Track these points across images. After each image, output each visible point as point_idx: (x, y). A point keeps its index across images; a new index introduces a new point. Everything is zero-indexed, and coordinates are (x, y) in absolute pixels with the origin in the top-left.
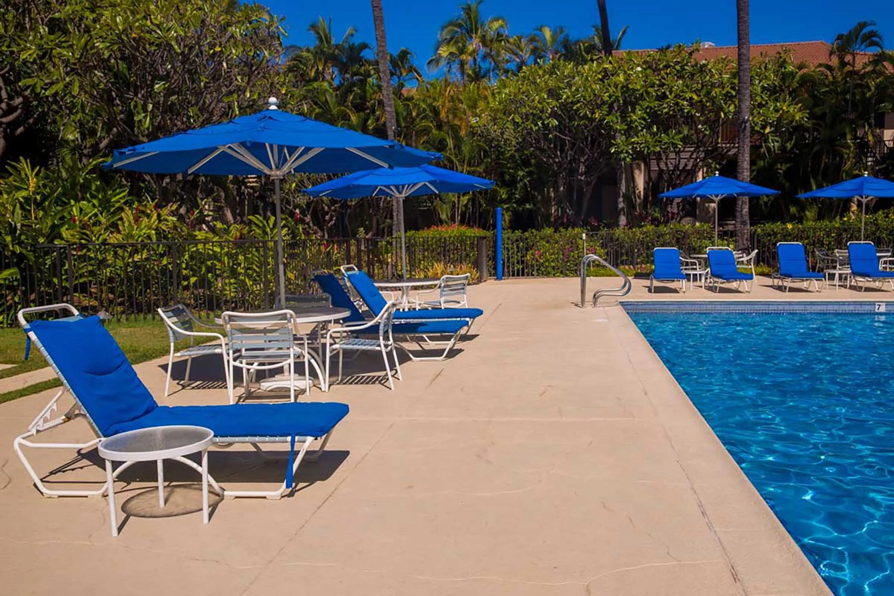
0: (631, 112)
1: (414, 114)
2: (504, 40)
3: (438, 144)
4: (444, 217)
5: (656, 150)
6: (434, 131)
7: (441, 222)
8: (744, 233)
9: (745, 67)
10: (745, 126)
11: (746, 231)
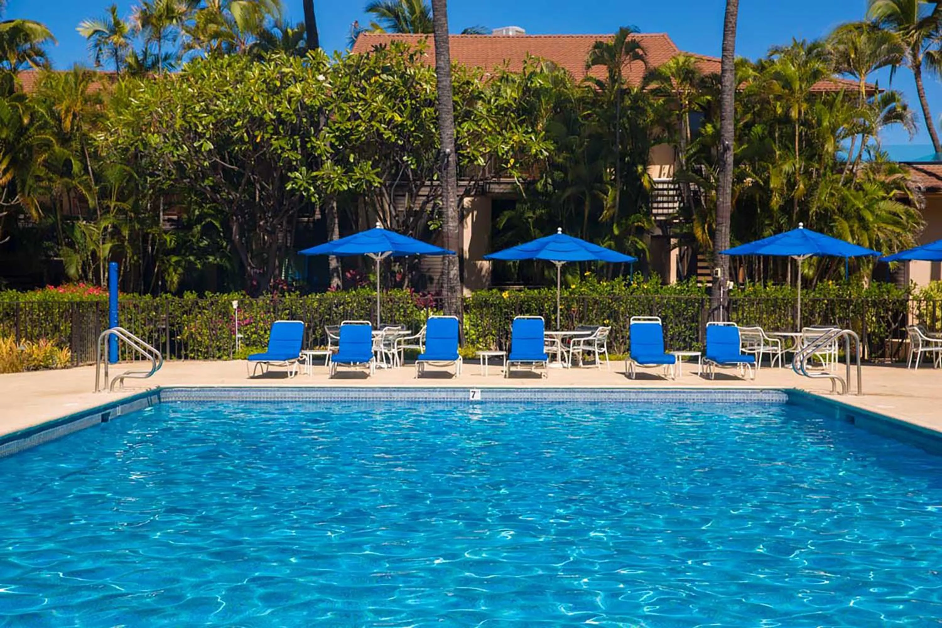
0: (313, 136)
1: (26, 121)
2: (175, 17)
3: (63, 166)
4: (72, 271)
5: (341, 189)
6: (57, 148)
7: (69, 280)
8: (452, 303)
9: (444, 83)
10: (448, 161)
11: (454, 301)
